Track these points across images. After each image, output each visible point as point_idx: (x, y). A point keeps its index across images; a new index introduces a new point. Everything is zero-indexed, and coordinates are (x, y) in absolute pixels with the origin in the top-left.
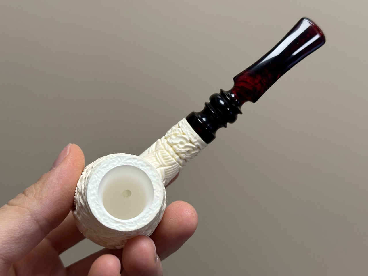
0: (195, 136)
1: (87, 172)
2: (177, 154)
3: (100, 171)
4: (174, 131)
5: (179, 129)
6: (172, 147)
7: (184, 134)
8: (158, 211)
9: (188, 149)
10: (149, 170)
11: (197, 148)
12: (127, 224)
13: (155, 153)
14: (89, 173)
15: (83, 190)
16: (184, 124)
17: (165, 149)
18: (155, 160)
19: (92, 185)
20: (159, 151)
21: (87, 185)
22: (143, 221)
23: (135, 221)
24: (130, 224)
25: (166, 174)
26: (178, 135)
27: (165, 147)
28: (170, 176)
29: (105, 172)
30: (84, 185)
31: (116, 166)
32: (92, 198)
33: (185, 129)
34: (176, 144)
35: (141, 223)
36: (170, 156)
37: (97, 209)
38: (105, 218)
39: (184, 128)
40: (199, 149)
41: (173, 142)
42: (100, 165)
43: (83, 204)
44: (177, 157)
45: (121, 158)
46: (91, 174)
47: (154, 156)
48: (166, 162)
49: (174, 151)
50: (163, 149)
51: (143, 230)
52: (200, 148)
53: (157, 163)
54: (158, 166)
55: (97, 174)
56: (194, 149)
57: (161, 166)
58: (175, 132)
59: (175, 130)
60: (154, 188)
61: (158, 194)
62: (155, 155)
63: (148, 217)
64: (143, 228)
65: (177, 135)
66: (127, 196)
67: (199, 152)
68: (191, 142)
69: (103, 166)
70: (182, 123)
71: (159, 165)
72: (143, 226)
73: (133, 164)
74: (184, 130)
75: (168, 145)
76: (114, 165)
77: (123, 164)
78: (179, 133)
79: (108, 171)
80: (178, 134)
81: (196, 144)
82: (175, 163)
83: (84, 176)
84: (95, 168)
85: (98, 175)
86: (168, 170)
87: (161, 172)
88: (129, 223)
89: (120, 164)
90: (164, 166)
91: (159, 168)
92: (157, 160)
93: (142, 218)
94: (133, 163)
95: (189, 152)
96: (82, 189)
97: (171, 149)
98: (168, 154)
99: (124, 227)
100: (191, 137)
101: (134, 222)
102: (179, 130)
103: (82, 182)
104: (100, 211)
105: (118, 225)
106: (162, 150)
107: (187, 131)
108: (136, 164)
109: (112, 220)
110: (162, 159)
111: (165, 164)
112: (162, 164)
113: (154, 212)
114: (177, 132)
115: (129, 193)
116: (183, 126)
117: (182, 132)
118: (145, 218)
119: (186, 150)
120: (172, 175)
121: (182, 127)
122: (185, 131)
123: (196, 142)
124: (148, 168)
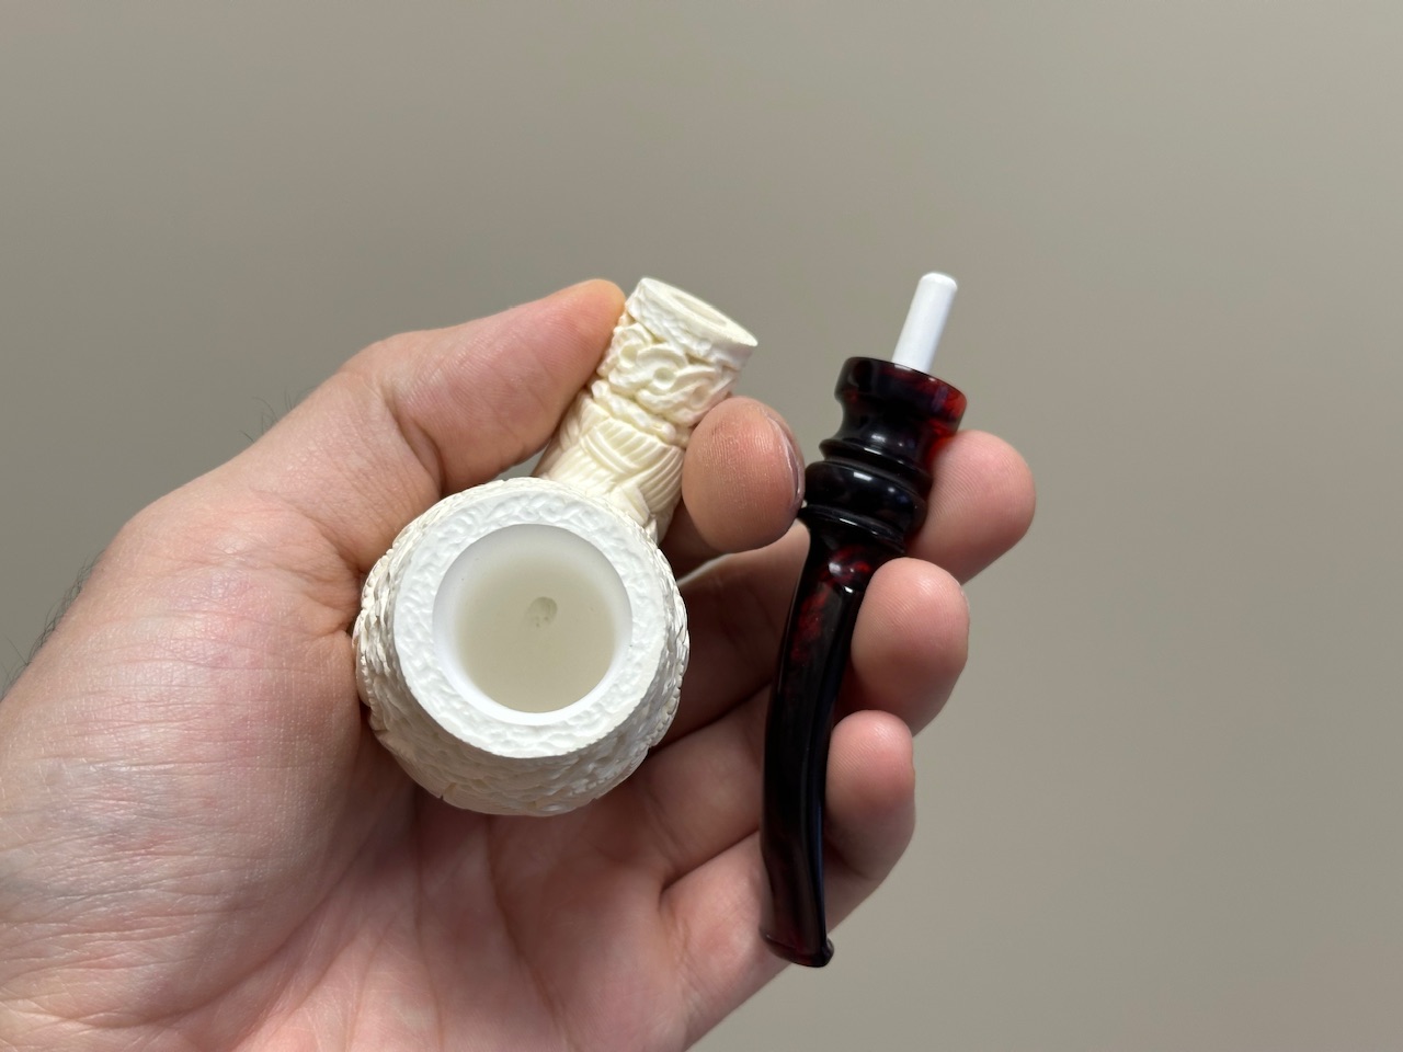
0: (700, 335)
1: (376, 597)
2: (662, 417)
3: (416, 582)
4: (622, 340)
5: (636, 327)
6: (633, 399)
7: (657, 340)
8: (662, 644)
9: (690, 388)
10: (581, 521)
11: (720, 371)
12: (571, 723)
13: (586, 442)
14: (384, 600)
15: (385, 664)
16: (648, 304)
17: (613, 414)
18: (593, 466)
19: (408, 640)
20: (595, 428)
21: (393, 644)
22: (624, 696)
23: (597, 705)
24: (586, 721)
25: (647, 500)
26: (640, 352)
27: (610, 410)
28: (664, 499)
29: (433, 579)
30: (384, 646)
31: (463, 548)
32: (423, 681)
33: (656, 322)
34: (644, 385)
35: (619, 703)
36: (639, 434)
37: (456, 712)
38: (493, 731)
39: (650, 319)
40: (729, 372)
41: (632, 383)
42: (410, 561)
43: (404, 711)
44: (665, 428)
45: (473, 513)
46: (391, 603)
47: (586, 454)
48: (633, 458)
49: (647, 410)
50: (606, 418)
51: (635, 721)
52: (732, 366)
53: (603, 472)
54: (613, 480)
55: (413, 596)
56: (711, 378)
57: (620, 479)
58: (626, 344)
59: (624, 336)
60: (621, 571)
61: (641, 586)
62: (588, 447)
63: (634, 675)
64: (632, 716)
65: (636, 351)
66: (546, 619)
67: (733, 381)
68: (693, 360)
69: (421, 564)
70: (639, 302)
71: (612, 477)
72: (631, 711)
73: (517, 518)
74: (656, 325)
75: (617, 398)
76: (457, 545)
77: (484, 531)
78: (640, 342)
79: (443, 573)
80: (638, 346)
81: (712, 359)
82: (664, 451)
83: (373, 613)
84: (396, 577)
85: (417, 598)
86: (652, 482)
87: (630, 498)
88: (578, 717)
89: (474, 533)
90: (630, 473)
91: (617, 490)
92: (602, 465)
93: (616, 685)
94: (516, 512)
95: (698, 394)
96: (381, 663)
97: (633, 410)
98: (628, 428)
99: (570, 737)
100: (685, 341)
101: (593, 710)
102: (634, 331)
103: (373, 637)
104: (466, 713)
105: (545, 737)
106: (606, 422)
107: (666, 324)
108: (529, 514)
109: (516, 730)
110: (616, 454)
111: (632, 465)
112: (620, 471)
113: (649, 650)
114: (634, 341)
115: (548, 605)
116: (645, 313)
117: (647, 337)
118: (627, 682)
119: (685, 394)
120: (669, 494)
121: (643, 317)
122: (659, 329)
123: (709, 353)
124: (575, 511)
